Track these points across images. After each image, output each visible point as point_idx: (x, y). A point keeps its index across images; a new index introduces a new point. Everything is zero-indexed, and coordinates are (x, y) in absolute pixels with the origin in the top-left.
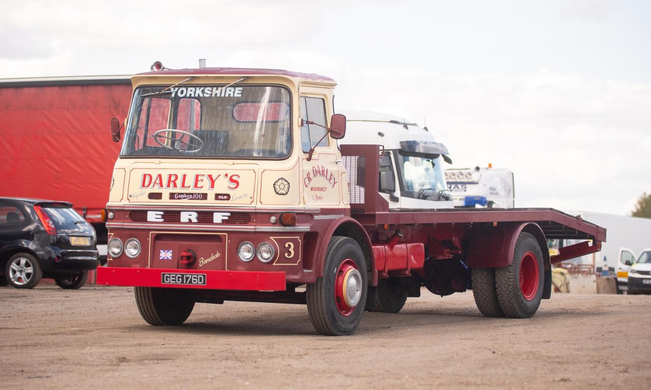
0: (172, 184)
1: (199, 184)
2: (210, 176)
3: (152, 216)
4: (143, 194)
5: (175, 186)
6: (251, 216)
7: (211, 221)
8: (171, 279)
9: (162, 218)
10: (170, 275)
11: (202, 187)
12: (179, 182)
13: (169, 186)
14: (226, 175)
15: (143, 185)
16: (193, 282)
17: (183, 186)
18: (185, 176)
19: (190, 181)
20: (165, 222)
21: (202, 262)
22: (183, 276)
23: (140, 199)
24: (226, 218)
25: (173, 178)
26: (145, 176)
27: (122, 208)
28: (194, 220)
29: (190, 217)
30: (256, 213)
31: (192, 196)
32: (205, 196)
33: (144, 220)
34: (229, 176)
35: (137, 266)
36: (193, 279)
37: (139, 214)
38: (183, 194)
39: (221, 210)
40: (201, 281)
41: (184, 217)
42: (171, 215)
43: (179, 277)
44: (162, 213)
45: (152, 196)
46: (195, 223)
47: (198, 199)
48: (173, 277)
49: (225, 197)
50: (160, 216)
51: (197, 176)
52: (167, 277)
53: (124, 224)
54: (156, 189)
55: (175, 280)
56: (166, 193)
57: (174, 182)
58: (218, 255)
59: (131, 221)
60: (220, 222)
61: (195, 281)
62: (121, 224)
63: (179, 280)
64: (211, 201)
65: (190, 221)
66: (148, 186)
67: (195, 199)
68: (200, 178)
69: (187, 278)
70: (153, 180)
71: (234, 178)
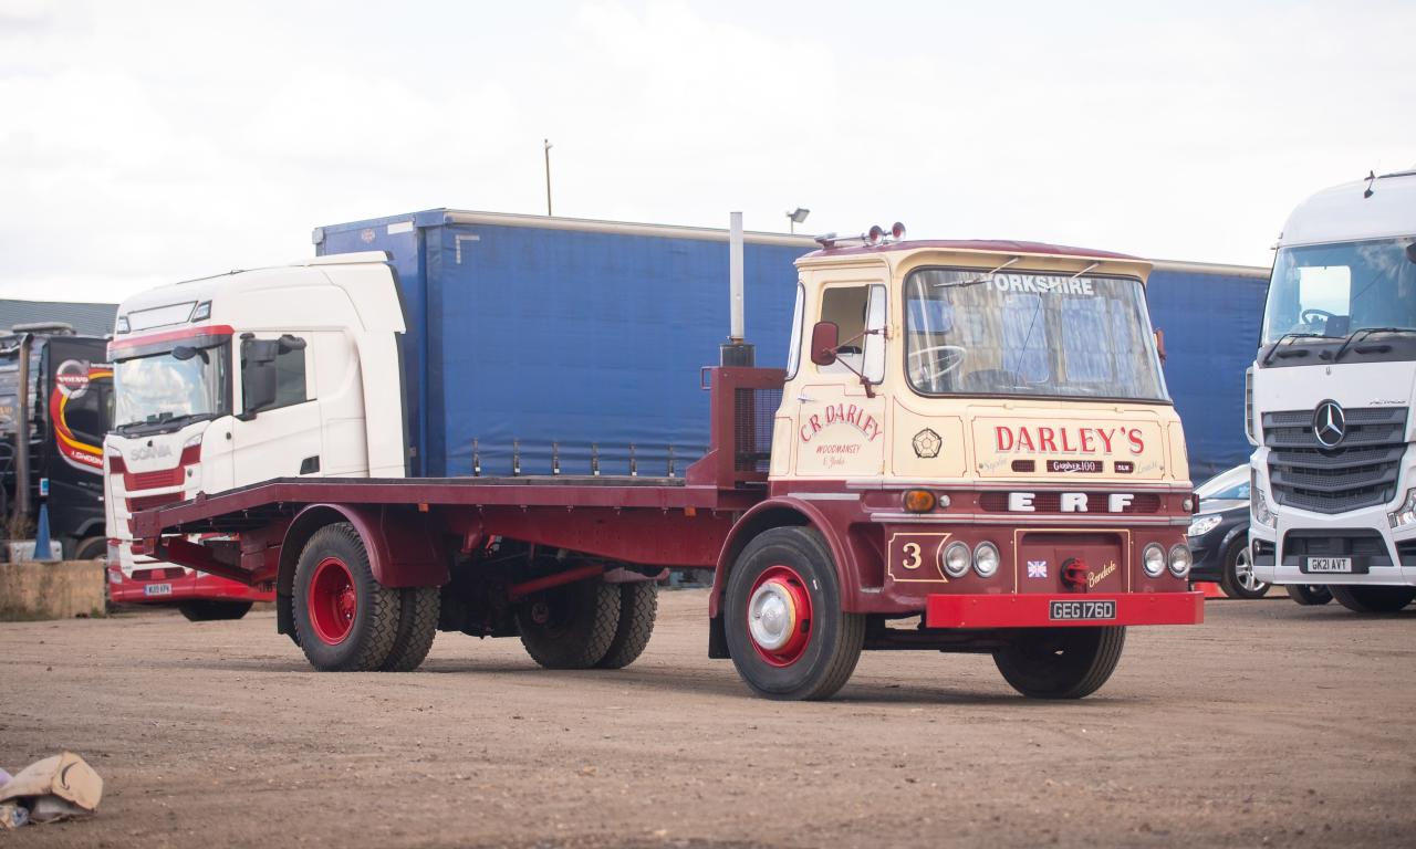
0: (1047, 445)
1: (1090, 446)
2: (1101, 431)
3: (1018, 502)
4: (1004, 462)
5: (1054, 448)
6: (1161, 498)
7: (1104, 509)
8: (1065, 610)
9: (1032, 504)
10: (1062, 603)
11: (1094, 450)
12: (1057, 441)
13: (1043, 448)
14: (1123, 430)
15: (1001, 447)
16: (1097, 615)
17: (1066, 448)
18: (1063, 431)
19: (1074, 440)
20: (1038, 511)
21: (1094, 579)
22: (1081, 604)
23: (998, 472)
24: (1128, 503)
25: (1047, 435)
26: (999, 429)
27: (972, 488)
28: (1084, 508)
29: (1077, 502)
30: (1171, 494)
31: (1079, 465)
32: (1099, 466)
33: (1004, 508)
34: (1128, 431)
35: (995, 592)
36: (1097, 610)
37: (996, 499)
38: (1065, 462)
39: (1121, 489)
40: (1108, 613)
41: (1068, 502)
42: (1047, 500)
43: (1076, 608)
44: (1033, 496)
45: (1020, 466)
46: (1083, 513)
47: (1090, 471)
48: (1067, 608)
49: (1127, 468)
50: (1030, 502)
51: (1082, 431)
52: (1058, 608)
53: (977, 516)
54: (1024, 454)
55: (1070, 613)
56: (1041, 460)
57: (1049, 440)
58: (1113, 567)
59: (981, 510)
60: (1121, 510)
61: (1099, 613)
62: (971, 516)
63: (1076, 613)
64: (1108, 475)
65: (1077, 511)
66: (1010, 448)
67: (1085, 471)
68: (1087, 435)
69: (1088, 608)
70: (1016, 438)
71: (1135, 435)
